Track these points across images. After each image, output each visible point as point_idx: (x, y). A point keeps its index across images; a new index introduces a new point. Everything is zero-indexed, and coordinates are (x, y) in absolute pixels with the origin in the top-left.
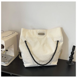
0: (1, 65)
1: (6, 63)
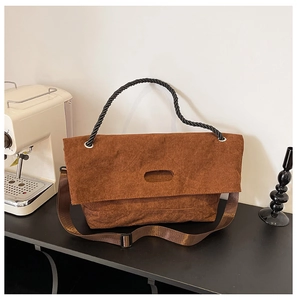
0: (5, 213)
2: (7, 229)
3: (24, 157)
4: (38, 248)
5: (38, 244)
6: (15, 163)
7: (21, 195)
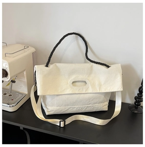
0: (3, 110)
1: (11, 105)
4: (21, 128)
7: (11, 101)
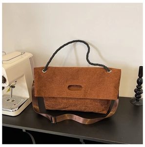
1: (14, 110)
2: (3, 122)
3: (13, 87)
4: (24, 131)
5: (24, 129)
6: (9, 90)
7: (13, 106)
